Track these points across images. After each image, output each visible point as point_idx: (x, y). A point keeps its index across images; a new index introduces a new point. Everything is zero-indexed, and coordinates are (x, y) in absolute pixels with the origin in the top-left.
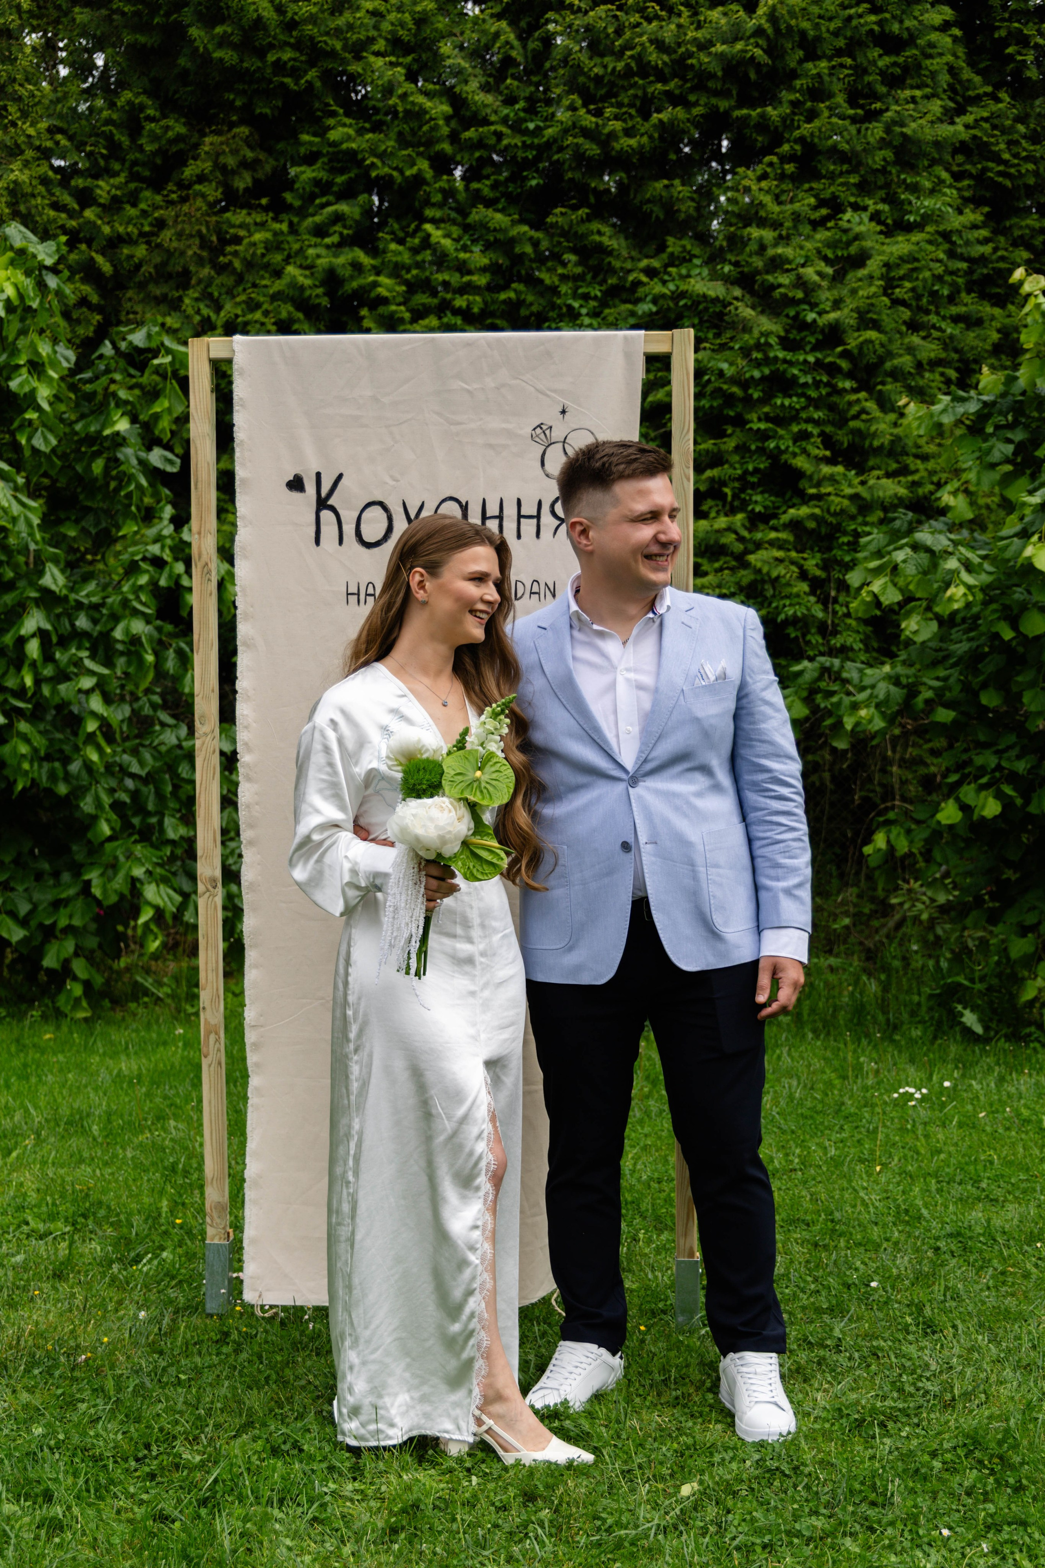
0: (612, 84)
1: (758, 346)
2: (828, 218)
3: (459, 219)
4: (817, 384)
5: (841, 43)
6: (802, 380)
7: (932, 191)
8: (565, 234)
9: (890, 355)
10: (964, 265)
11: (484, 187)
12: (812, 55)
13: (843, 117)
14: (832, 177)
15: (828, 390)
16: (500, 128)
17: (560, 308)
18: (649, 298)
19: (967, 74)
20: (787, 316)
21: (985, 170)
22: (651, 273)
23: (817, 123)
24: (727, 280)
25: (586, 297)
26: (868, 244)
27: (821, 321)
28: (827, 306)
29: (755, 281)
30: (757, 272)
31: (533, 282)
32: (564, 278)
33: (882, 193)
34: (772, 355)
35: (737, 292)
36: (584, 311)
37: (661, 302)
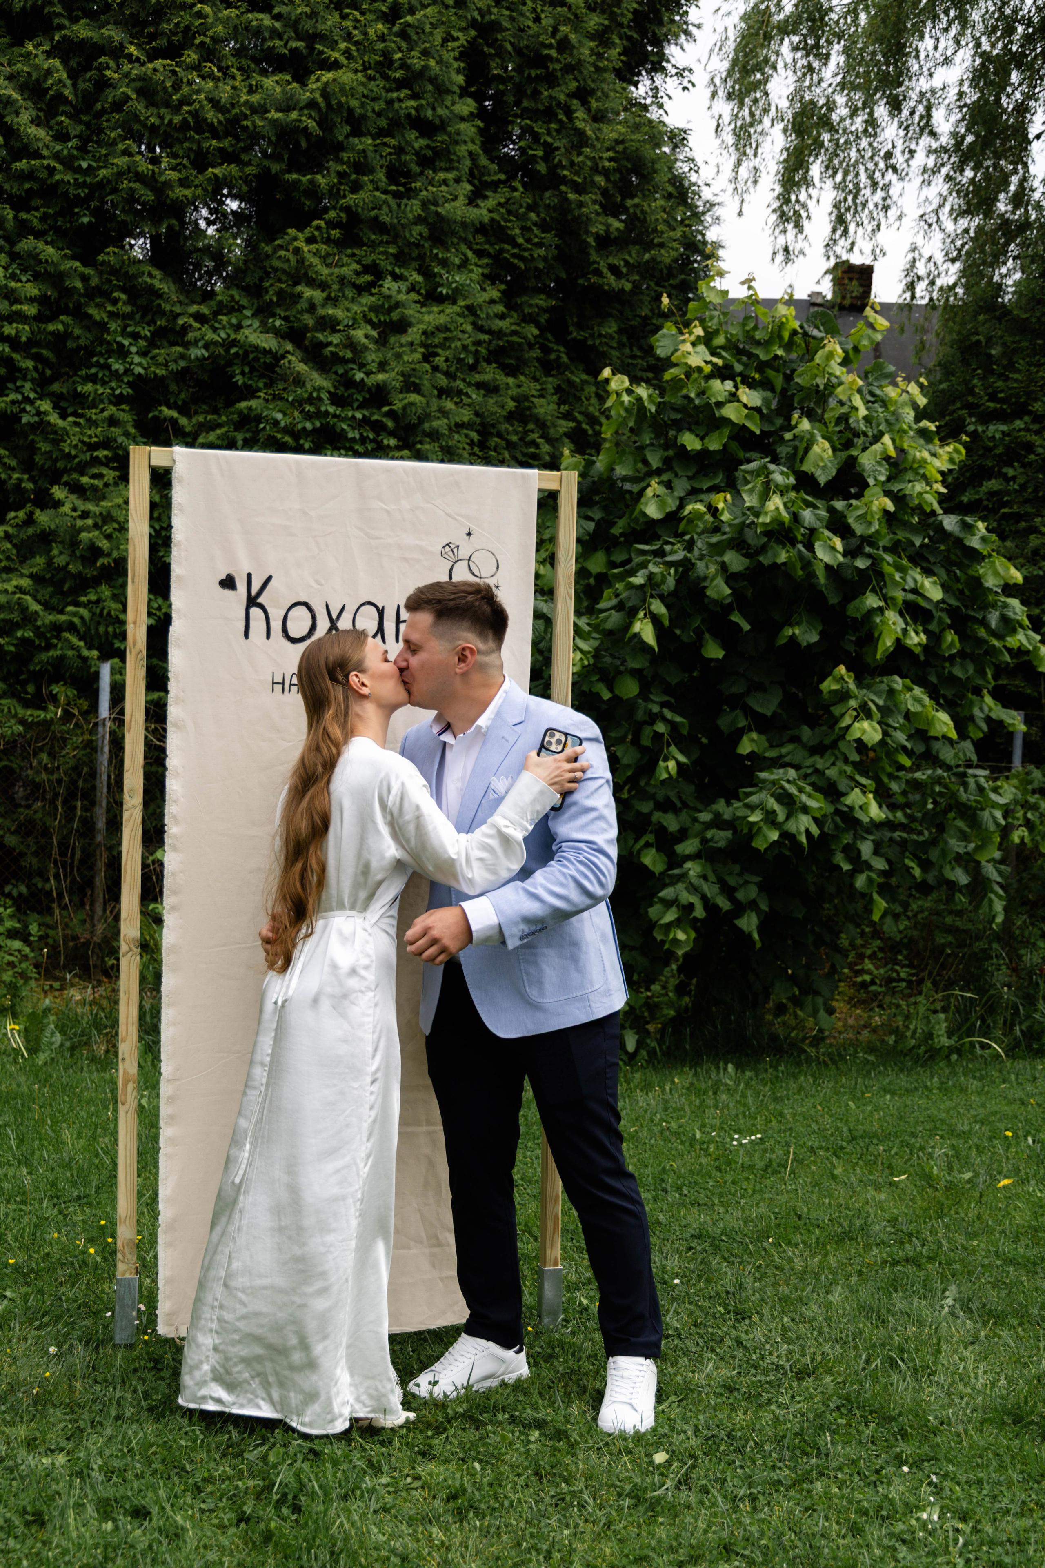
0: (167, 135)
1: (310, 400)
2: (372, 284)
3: (7, 247)
4: (363, 440)
5: (383, 123)
6: (350, 435)
7: (460, 267)
8: (114, 271)
9: (427, 416)
10: (486, 337)
11: (33, 218)
12: (357, 132)
13: (385, 192)
14: (373, 245)
15: (374, 445)
16: (53, 163)
17: (108, 343)
18: (201, 344)
19: (484, 161)
20: (336, 373)
21: (502, 251)
22: (200, 318)
23: (362, 194)
24: (277, 333)
25: (135, 336)
26: (409, 312)
27: (370, 381)
28: (374, 367)
29: (304, 337)
30: (306, 329)
31: (79, 314)
32: (112, 315)
33: (415, 264)
34: (323, 409)
35: (289, 347)
36: (134, 349)
37: (212, 348)
